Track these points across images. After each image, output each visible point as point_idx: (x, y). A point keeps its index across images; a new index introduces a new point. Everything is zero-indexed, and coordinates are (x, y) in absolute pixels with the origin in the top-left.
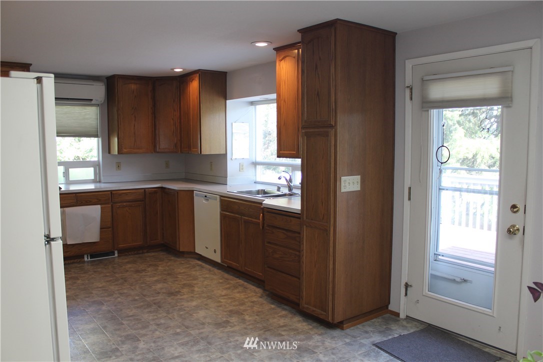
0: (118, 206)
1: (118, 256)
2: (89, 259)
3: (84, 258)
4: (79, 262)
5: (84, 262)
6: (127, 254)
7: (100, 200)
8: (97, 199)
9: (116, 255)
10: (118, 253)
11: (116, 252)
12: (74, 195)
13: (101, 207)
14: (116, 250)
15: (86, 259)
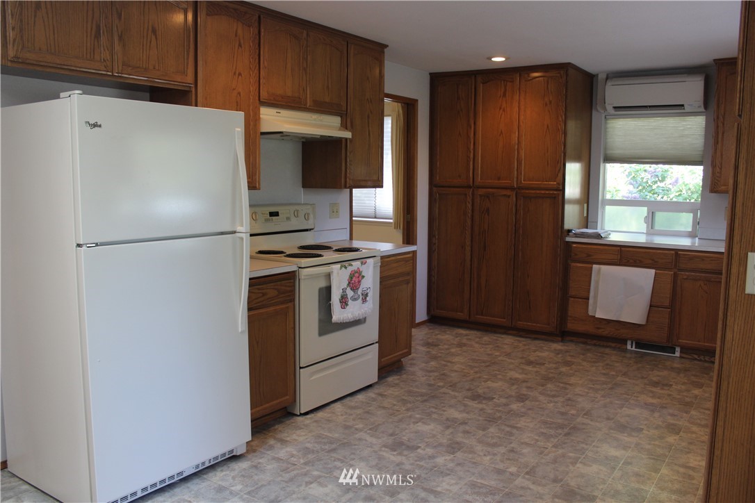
0: (685, 277)
1: (681, 357)
2: (634, 349)
3: (626, 344)
4: (619, 348)
5: (626, 350)
6: (696, 356)
7: (656, 262)
8: (653, 260)
9: (677, 354)
10: (681, 352)
11: (678, 349)
12: (619, 248)
13: (656, 273)
14: (678, 346)
15: (629, 347)
